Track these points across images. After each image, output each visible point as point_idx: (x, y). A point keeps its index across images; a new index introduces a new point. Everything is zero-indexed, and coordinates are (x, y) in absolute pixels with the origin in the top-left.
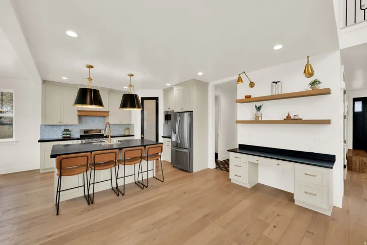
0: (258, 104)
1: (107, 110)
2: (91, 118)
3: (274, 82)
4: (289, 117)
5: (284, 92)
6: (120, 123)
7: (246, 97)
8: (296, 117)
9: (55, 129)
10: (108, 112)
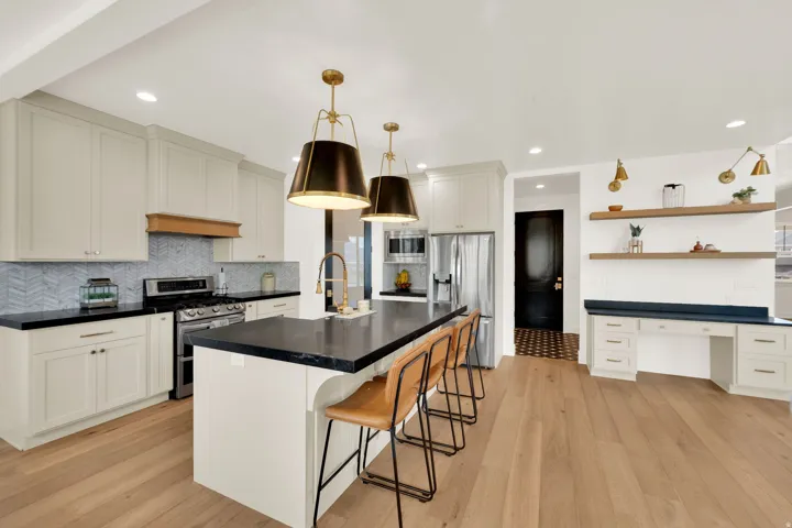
0: (636, 223)
1: (237, 221)
2: (174, 241)
3: (669, 186)
4: (697, 248)
5: (689, 204)
6: (260, 260)
7: (611, 209)
8: (711, 248)
9: (52, 277)
10: (238, 225)
